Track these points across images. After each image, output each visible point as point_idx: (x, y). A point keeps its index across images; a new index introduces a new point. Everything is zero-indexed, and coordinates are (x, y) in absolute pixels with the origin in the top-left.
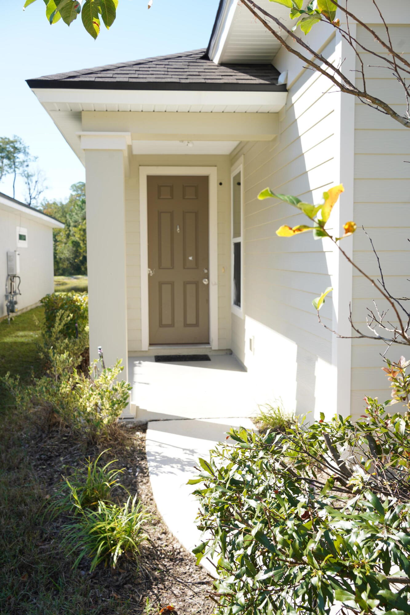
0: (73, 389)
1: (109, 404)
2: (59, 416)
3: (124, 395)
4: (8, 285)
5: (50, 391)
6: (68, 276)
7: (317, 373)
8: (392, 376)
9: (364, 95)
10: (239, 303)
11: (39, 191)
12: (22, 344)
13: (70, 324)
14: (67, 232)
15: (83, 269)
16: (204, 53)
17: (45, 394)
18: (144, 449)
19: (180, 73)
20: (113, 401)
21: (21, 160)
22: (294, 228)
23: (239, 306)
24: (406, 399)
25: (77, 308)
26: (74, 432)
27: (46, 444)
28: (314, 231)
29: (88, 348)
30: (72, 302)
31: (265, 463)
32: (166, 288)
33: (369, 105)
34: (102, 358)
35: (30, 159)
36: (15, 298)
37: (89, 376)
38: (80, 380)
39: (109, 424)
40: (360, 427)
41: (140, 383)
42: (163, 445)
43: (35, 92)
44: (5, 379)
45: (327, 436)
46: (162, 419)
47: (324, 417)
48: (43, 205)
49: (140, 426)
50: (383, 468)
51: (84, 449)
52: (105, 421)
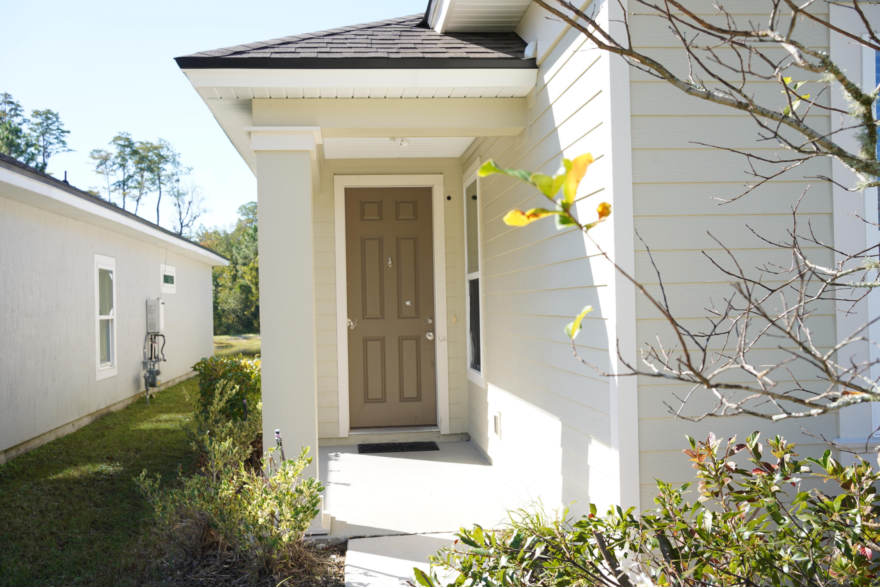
0: (238, 492)
1: (291, 512)
2: (218, 534)
3: (312, 500)
4: (147, 347)
5: (205, 495)
6: (234, 335)
7: (590, 461)
8: (698, 461)
9: (630, 53)
10: (478, 366)
11: (194, 215)
12: (167, 431)
13: (237, 400)
14: (233, 272)
15: (256, 325)
16: (421, 20)
17: (197, 499)
18: (342, 579)
19: (389, 46)
20: (297, 507)
21: (169, 172)
22: (528, 213)
23: (479, 370)
24: (720, 495)
25: (245, 377)
26: (240, 557)
27: (197, 575)
28: (557, 218)
29: (262, 434)
30: (238, 369)
31: (510, 575)
32: (374, 347)
33: (637, 67)
34: (281, 445)
35: (181, 171)
36: (156, 365)
37: (262, 471)
38: (249, 478)
39: (291, 543)
40: (647, 523)
41: (336, 484)
42: (370, 573)
43: (187, 74)
44: (140, 479)
45: (599, 536)
46: (368, 535)
47: (596, 510)
48: (199, 235)
49: (336, 546)
50: (680, 577)
51: (253, 580)
52: (285, 538)
